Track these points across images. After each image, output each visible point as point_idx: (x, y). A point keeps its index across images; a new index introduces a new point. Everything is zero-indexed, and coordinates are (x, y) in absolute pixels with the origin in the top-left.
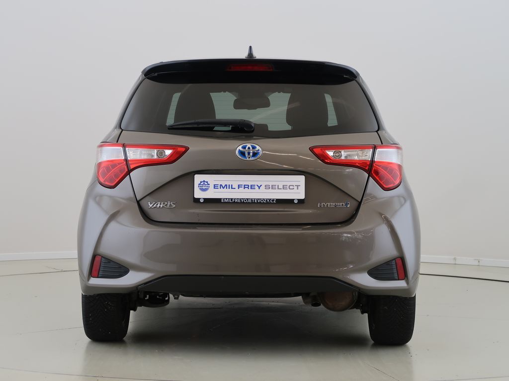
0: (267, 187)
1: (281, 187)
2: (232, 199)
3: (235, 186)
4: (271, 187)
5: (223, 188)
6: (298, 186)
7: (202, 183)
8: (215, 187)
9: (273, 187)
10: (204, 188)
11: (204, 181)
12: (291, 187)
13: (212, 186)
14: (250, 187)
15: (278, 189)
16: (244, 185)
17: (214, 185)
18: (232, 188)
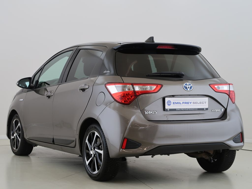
0: (194, 103)
1: (199, 103)
2: (180, 109)
3: (181, 103)
4: (195, 103)
5: (177, 104)
6: (205, 102)
7: (168, 102)
8: (173, 103)
9: (196, 103)
10: (169, 104)
11: (169, 101)
12: (203, 103)
13: (172, 103)
14: (187, 103)
15: (198, 104)
16: (185, 102)
17: (173, 102)
18: (180, 104)
